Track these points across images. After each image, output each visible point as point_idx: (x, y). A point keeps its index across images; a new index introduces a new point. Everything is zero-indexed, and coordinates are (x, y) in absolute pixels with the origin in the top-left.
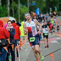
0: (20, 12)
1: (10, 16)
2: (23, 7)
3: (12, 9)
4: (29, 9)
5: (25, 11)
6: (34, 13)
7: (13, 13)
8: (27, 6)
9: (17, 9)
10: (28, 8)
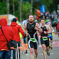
0: (22, 9)
1: (10, 13)
2: (25, 4)
3: (12, 5)
4: (33, 6)
5: (27, 8)
6: (38, 11)
7: (14, 10)
8: (30, 2)
9: (18, 5)
10: (32, 4)
